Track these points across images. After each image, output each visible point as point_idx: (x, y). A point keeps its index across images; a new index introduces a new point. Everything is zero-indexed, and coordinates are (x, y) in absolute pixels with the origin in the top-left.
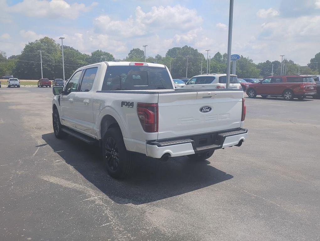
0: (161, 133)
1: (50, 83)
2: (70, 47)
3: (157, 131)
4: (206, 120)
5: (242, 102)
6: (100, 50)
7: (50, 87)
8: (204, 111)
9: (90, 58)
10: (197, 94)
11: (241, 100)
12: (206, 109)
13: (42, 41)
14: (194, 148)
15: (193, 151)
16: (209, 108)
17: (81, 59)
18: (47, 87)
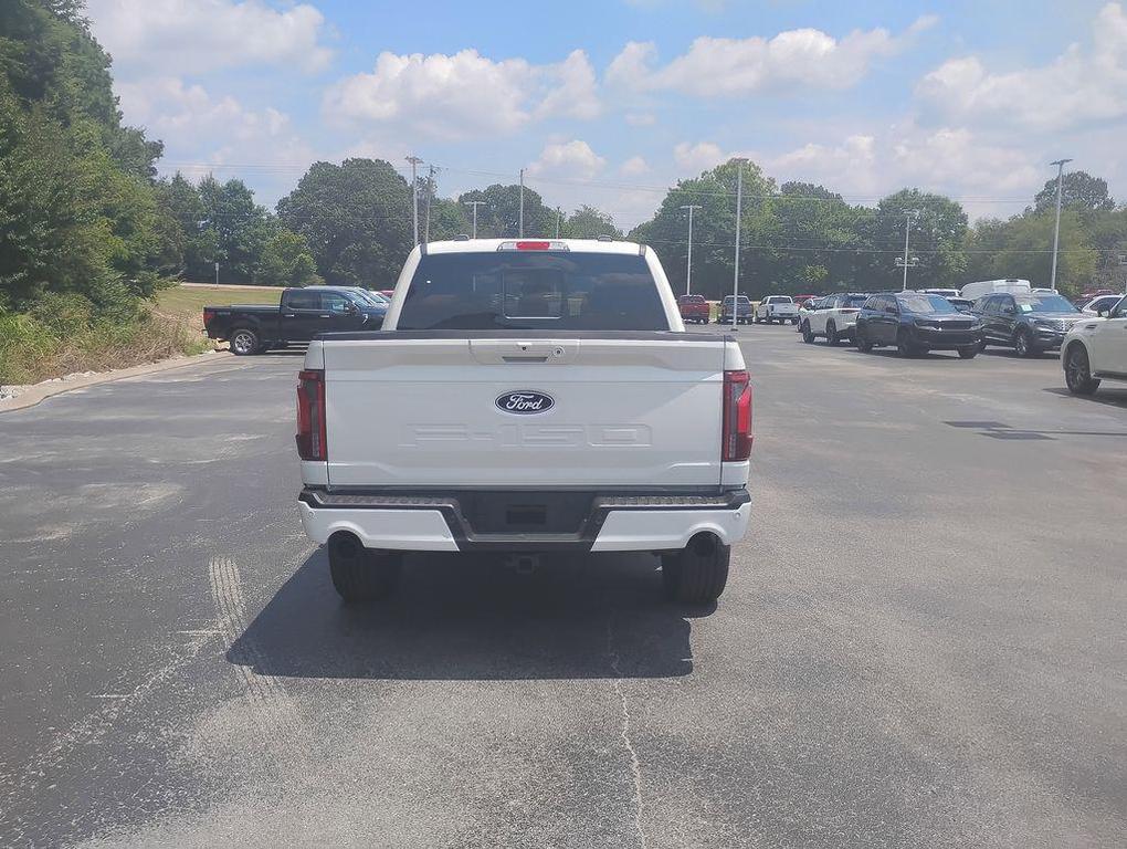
0: (338, 468)
1: (707, 309)
2: (816, 186)
3: (324, 458)
4: (526, 440)
5: (722, 385)
6: (911, 190)
7: (706, 322)
8: (515, 409)
9: (871, 221)
10: (470, 347)
11: (720, 377)
12: (525, 400)
13: (721, 173)
14: (456, 530)
15: (452, 539)
16: (536, 398)
17: (846, 224)
18: (698, 323)
